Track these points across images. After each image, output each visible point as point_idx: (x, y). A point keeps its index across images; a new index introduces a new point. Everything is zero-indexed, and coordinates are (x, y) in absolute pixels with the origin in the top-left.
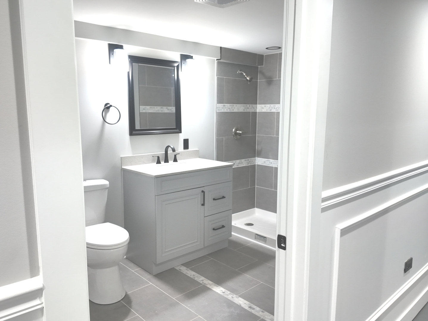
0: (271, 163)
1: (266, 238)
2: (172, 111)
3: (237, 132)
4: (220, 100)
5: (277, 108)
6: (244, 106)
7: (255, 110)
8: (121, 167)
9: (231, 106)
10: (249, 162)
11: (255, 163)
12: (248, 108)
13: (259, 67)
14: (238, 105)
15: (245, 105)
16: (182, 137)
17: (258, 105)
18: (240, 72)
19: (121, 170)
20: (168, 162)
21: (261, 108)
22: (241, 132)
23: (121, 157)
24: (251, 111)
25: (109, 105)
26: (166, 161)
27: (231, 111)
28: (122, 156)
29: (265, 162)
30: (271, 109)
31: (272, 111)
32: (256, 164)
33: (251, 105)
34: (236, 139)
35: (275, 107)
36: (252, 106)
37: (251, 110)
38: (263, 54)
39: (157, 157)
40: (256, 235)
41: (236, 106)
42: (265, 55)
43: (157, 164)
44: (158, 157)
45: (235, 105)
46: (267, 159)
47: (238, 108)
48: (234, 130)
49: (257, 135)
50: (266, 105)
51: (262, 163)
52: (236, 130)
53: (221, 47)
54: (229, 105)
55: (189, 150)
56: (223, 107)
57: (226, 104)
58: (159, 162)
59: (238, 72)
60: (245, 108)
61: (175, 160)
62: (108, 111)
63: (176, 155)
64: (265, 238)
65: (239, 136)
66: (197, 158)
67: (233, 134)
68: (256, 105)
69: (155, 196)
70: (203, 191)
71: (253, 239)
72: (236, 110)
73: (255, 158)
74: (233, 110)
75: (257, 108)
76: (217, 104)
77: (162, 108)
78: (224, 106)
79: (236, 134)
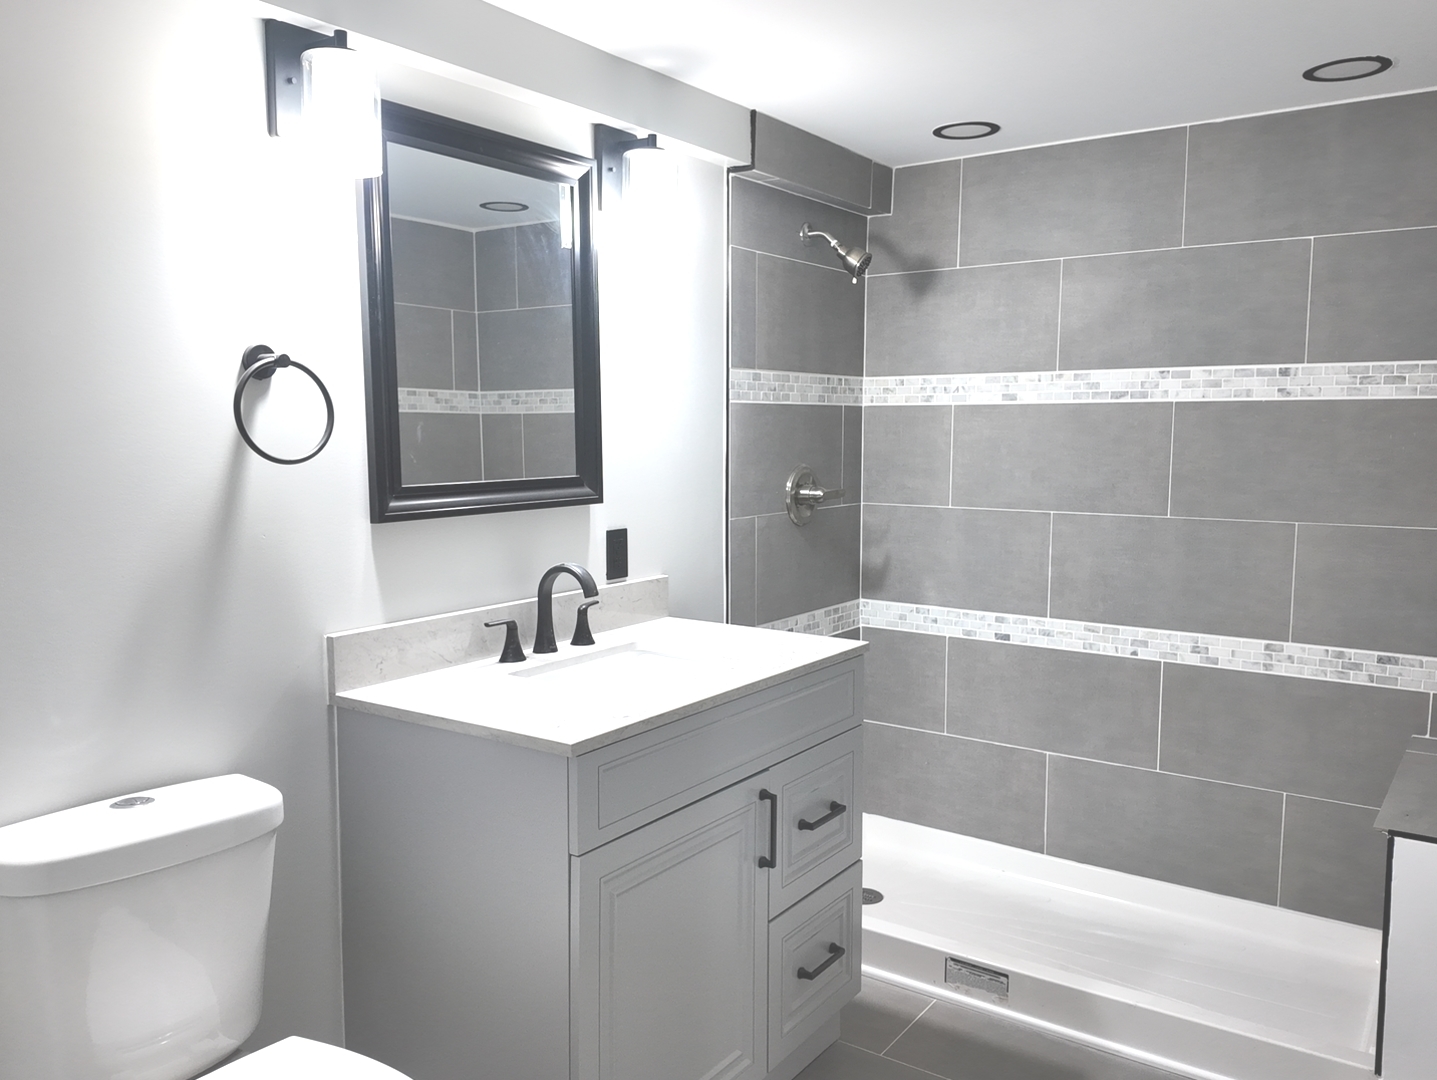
0: (935, 621)
1: (1006, 976)
2: (452, 408)
3: (802, 492)
4: (743, 351)
5: (957, 389)
6: (822, 381)
7: (857, 399)
8: (332, 694)
9: (777, 378)
10: (840, 619)
11: (858, 623)
12: (834, 390)
13: (869, 217)
14: (801, 375)
15: (826, 376)
16: (601, 518)
17: (865, 378)
18: (810, 234)
19: (330, 707)
20: (555, 650)
21: (877, 391)
22: (819, 493)
23: (330, 640)
24: (843, 405)
25: (268, 359)
26: (546, 644)
27: (778, 399)
28: (333, 635)
29: (902, 617)
30: (929, 393)
31: (934, 403)
32: (861, 625)
33: (843, 377)
34: (795, 521)
35: (947, 386)
36: (846, 380)
37: (841, 400)
38: (890, 166)
39: (505, 626)
40: (952, 963)
41: (797, 379)
42: (897, 169)
43: (503, 660)
44: (512, 628)
45: (792, 375)
46: (915, 606)
47: (804, 389)
48: (789, 484)
49: (862, 503)
50: (905, 378)
51: (889, 623)
52: (798, 486)
53: (753, 113)
54: (772, 373)
55: (631, 579)
56: (751, 381)
57: (762, 372)
58: (512, 653)
59: (801, 234)
60: (825, 390)
61: (583, 636)
62: (265, 390)
63: (586, 610)
64: (1003, 979)
65: (811, 507)
66: (660, 616)
67: (788, 501)
68: (860, 378)
69: (570, 856)
70: (764, 795)
71: (934, 983)
72: (794, 400)
73: (855, 602)
74: (787, 397)
75: (861, 389)
76: (731, 370)
77: (414, 393)
78: (757, 377)
79: (798, 499)
